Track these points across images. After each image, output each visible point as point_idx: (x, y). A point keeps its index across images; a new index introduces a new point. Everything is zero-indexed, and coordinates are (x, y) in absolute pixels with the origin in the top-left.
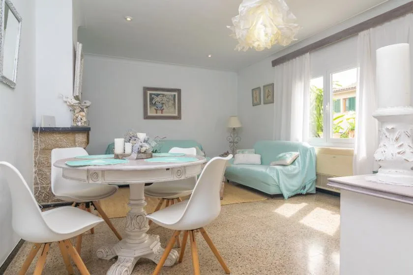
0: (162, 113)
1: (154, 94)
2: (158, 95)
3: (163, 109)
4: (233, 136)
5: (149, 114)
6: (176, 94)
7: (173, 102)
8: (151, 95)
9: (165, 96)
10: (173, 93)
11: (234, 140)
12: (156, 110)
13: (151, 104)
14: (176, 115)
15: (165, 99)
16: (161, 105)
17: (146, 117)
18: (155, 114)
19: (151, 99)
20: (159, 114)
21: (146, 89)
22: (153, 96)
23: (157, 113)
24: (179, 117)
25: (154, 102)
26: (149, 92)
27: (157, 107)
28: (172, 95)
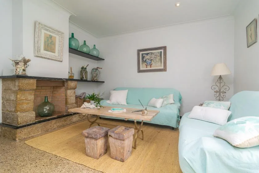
0: (151, 67)
1: (145, 54)
2: (147, 54)
3: (152, 64)
4: (218, 85)
5: (141, 69)
6: (162, 51)
7: (159, 58)
8: (142, 54)
9: (153, 54)
10: (160, 51)
11: (220, 90)
12: (147, 65)
13: (143, 61)
14: (162, 67)
15: (153, 56)
16: (150, 61)
17: (140, 71)
18: (145, 69)
19: (143, 57)
20: (149, 68)
21: (139, 51)
22: (144, 55)
23: (147, 67)
24: (165, 70)
25: (145, 60)
26: (141, 53)
27: (147, 63)
28: (159, 53)
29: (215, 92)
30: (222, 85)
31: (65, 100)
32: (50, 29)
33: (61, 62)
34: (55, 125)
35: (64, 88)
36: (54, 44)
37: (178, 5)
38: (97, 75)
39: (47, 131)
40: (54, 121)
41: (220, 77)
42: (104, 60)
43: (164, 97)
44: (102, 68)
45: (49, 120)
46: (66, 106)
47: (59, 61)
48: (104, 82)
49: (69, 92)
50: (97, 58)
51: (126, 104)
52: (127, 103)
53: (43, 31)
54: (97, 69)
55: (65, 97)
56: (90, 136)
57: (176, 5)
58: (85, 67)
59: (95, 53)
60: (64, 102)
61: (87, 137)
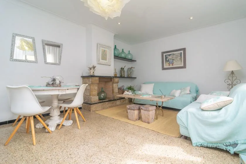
0: (173, 65)
1: (168, 55)
2: (170, 55)
3: (173, 63)
5: (165, 67)
6: (182, 52)
7: (180, 57)
8: (166, 55)
9: (175, 55)
10: (180, 52)
11: (232, 83)
12: (169, 64)
13: (166, 61)
14: (182, 65)
15: (175, 56)
16: (172, 61)
17: (164, 69)
18: (168, 67)
19: (166, 58)
20: (171, 66)
21: (163, 53)
22: (167, 56)
23: (169, 66)
24: (184, 67)
25: (167, 60)
26: (164, 54)
27: (170, 62)
28: (179, 53)
29: (228, 85)
30: (234, 78)
31: (112, 90)
32: (104, 47)
33: (110, 65)
34: (107, 105)
35: (111, 82)
36: (106, 55)
37: (191, 18)
38: (131, 73)
39: (104, 108)
40: (107, 103)
41: (232, 72)
42: (136, 61)
43: (182, 89)
44: (134, 68)
45: (105, 102)
46: (113, 94)
47: (109, 65)
48: (136, 78)
49: (115, 85)
50: (131, 60)
51: (152, 94)
52: (154, 94)
53: (101, 48)
54: (131, 68)
55: (112, 88)
56: (131, 108)
57: (190, 18)
58: (123, 68)
59: (129, 57)
60: (112, 91)
61: (129, 109)
